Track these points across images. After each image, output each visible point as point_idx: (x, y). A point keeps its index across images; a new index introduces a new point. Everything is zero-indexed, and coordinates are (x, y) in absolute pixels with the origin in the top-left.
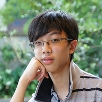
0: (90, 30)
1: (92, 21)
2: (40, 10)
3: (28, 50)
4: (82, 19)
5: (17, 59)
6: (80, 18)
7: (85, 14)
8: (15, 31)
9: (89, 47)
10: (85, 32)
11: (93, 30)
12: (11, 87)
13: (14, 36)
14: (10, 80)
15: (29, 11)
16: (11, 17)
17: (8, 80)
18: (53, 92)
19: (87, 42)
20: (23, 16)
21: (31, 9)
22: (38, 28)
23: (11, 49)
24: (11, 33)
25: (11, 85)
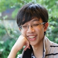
0: (55, 16)
1: (56, 11)
2: (23, 3)
3: (15, 29)
4: (50, 10)
5: (8, 34)
6: (49, 8)
7: (52, 6)
8: (6, 17)
9: (54, 28)
10: (52, 18)
11: (57, 17)
12: (3, 52)
13: (6, 19)
14: (2, 48)
15: (16, 3)
16: (4, 7)
17: (1, 48)
18: (33, 55)
19: (53, 24)
20: (12, 7)
21: (17, 2)
22: (24, 16)
23: (4, 28)
24: (4, 18)
25: (3, 51)
